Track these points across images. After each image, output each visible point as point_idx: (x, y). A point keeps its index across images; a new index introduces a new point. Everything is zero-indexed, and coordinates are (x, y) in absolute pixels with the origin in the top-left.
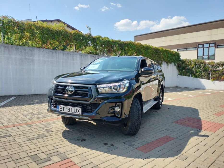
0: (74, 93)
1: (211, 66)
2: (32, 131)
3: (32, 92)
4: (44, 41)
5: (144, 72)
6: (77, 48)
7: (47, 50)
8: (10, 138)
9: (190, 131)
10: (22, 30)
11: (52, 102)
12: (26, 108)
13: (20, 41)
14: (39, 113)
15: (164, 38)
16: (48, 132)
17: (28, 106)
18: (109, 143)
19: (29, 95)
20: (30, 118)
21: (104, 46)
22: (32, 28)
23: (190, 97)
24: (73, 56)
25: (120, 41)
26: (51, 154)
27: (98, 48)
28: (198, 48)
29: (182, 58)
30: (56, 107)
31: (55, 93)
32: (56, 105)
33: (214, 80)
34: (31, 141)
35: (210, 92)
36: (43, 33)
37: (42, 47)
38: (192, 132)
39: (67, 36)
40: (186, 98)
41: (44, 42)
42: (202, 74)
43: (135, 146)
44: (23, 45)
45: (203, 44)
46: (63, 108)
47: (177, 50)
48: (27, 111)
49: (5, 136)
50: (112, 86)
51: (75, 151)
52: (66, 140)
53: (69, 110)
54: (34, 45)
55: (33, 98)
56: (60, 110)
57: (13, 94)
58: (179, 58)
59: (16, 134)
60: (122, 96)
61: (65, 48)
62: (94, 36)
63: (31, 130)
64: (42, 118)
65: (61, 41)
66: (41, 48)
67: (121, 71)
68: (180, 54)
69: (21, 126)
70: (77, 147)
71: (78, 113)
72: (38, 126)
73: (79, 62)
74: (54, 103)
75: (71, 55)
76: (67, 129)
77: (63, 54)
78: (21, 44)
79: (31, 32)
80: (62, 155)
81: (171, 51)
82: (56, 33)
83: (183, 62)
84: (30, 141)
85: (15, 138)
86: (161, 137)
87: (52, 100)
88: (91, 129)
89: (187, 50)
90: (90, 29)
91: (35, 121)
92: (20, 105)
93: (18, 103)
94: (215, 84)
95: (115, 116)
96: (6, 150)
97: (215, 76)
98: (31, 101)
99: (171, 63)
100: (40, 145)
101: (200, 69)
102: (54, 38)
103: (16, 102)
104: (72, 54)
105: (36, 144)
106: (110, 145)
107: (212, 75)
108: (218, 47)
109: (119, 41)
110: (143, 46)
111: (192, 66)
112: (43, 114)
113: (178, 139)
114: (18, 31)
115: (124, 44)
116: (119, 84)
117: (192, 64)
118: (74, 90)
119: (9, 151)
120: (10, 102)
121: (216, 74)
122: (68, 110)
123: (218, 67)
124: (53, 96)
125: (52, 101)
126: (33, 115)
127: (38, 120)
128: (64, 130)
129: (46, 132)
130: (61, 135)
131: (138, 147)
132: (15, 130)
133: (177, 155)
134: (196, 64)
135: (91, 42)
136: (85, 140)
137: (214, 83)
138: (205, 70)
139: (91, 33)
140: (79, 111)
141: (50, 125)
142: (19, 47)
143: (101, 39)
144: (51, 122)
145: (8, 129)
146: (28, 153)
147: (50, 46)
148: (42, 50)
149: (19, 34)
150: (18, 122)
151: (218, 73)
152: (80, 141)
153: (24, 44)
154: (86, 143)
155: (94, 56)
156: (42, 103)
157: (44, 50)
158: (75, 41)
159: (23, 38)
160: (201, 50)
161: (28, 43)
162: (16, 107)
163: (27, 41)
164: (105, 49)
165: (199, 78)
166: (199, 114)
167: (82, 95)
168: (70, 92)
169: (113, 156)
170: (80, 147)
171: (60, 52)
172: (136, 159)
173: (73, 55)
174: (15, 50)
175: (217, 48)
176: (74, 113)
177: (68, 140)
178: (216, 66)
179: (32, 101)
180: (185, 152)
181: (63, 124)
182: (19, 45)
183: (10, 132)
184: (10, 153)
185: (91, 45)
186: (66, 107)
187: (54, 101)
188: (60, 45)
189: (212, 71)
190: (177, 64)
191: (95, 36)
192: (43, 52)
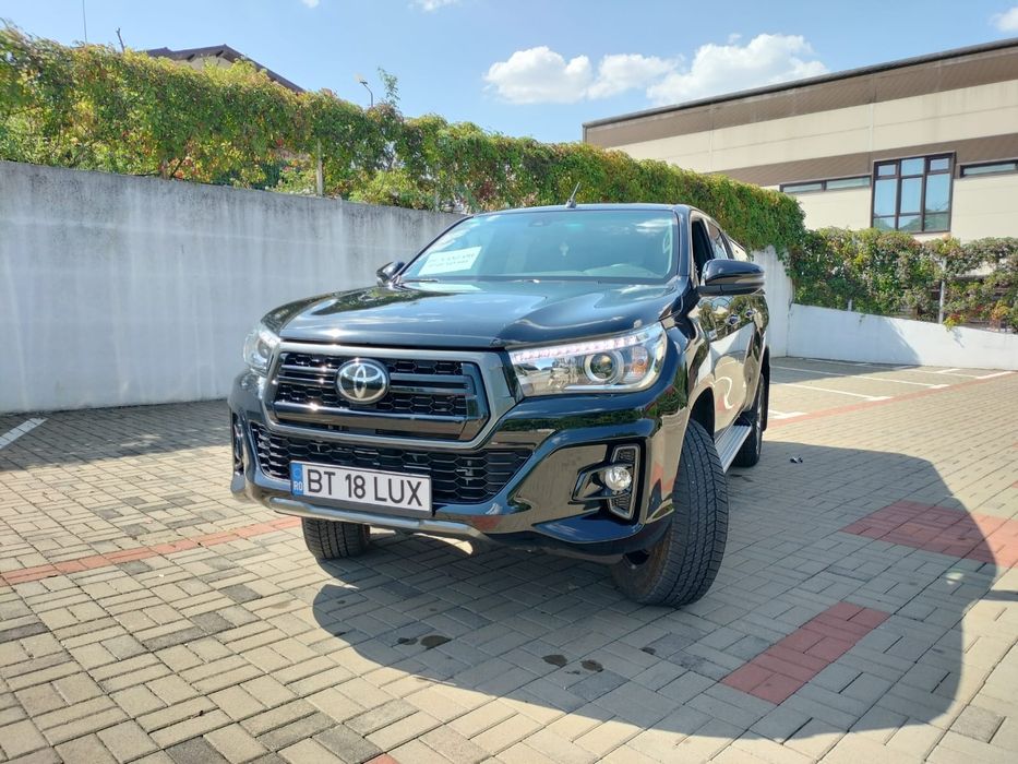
0: (387, 397)
1: (945, 262)
2: (155, 601)
3: (122, 394)
4: (169, 145)
5: (714, 281)
6: (329, 177)
7: (190, 189)
8: (40, 645)
9: (945, 572)
10: (57, 84)
11: (261, 445)
12: (102, 477)
13: (49, 140)
14: (174, 502)
15: (718, 133)
16: (239, 603)
17: (110, 465)
18: (575, 654)
19: (108, 410)
20: (132, 525)
21: (457, 169)
22: (109, 76)
23: (866, 405)
24: (314, 218)
25: (535, 144)
26: (278, 732)
27: (429, 177)
28: (876, 177)
29: (811, 224)
30: (285, 472)
31: (279, 397)
32: (286, 462)
33: (958, 322)
34: (158, 653)
35: (943, 379)
36: (162, 100)
37: (161, 172)
38: (955, 576)
39: (284, 120)
40: (852, 408)
41: (170, 150)
42: (901, 295)
43: (708, 668)
44: (66, 161)
45: (901, 160)
46: (325, 478)
47: (782, 187)
48: (109, 490)
49: (15, 634)
50: (585, 356)
51: (409, 710)
52: (340, 642)
53: (362, 487)
54: (120, 164)
55: (129, 422)
56: (310, 490)
57: (27, 407)
58: (799, 227)
59: (71, 620)
60: (640, 408)
61: (273, 176)
62: (410, 118)
63: (147, 593)
64: (192, 523)
65: (254, 142)
66: (159, 175)
67: (600, 280)
68: (802, 207)
69: (90, 572)
70: (411, 681)
71: (410, 503)
72: (179, 569)
73: (341, 245)
74: (273, 450)
75: (301, 210)
76: (337, 583)
77: (264, 207)
78: (54, 160)
79: (105, 98)
80: (343, 734)
81: (761, 193)
82: (227, 101)
83: (817, 242)
84: (150, 658)
85: (68, 644)
86: (822, 609)
87: (260, 436)
88: (459, 581)
89: (825, 189)
90: (391, 85)
91: (159, 541)
92: (70, 462)
93: (57, 452)
94: (961, 340)
95: (605, 513)
96: (27, 717)
97: (959, 305)
98: (120, 436)
99: (763, 248)
100: (212, 676)
101: (892, 272)
102: (218, 130)
103: (47, 446)
104: (307, 207)
105: (191, 675)
106: (578, 666)
107: (946, 303)
108: (966, 171)
109: (530, 144)
110: (639, 167)
111: (856, 261)
112: (195, 503)
113: (903, 616)
114: (37, 94)
115: (551, 157)
116: (621, 342)
117: (857, 252)
118: (384, 382)
119: (43, 722)
120: (16, 443)
121: (968, 295)
122: (353, 486)
123: (977, 263)
124: (267, 415)
125: (257, 439)
126: (143, 511)
127: (174, 536)
128: (321, 586)
129: (228, 602)
130: (308, 616)
131: (726, 672)
132: (60, 594)
133: (942, 710)
134: (875, 252)
135: (397, 151)
136: (444, 640)
137: (958, 336)
138: (917, 278)
139: (398, 103)
140: (418, 493)
141: (242, 563)
142: (44, 171)
143: (443, 132)
144: (241, 545)
145: (23, 590)
146: (152, 728)
147: (199, 165)
148: (163, 186)
149: (43, 105)
150: (73, 549)
151: (978, 292)
152: (418, 646)
153: (69, 155)
154: (450, 658)
155: (414, 214)
156: (177, 449)
157: (170, 186)
158: (319, 145)
159: (65, 125)
160: (886, 188)
161: (91, 151)
162: (49, 473)
163: (87, 143)
164: (461, 181)
165: (891, 314)
166: (945, 487)
167: (431, 405)
168: (363, 390)
169: (617, 729)
170: (428, 683)
171: (248, 196)
172: (742, 743)
173: (313, 211)
174: (30, 187)
175: (962, 175)
176: (389, 503)
177: (353, 645)
178: (966, 261)
179: (123, 437)
180: (972, 692)
181: (310, 554)
182: (46, 160)
183: (36, 609)
184: (51, 732)
185: (395, 161)
186: (341, 473)
187: (273, 441)
188: (249, 164)
189: (947, 284)
190: (787, 254)
191: (415, 120)
192: (167, 196)
